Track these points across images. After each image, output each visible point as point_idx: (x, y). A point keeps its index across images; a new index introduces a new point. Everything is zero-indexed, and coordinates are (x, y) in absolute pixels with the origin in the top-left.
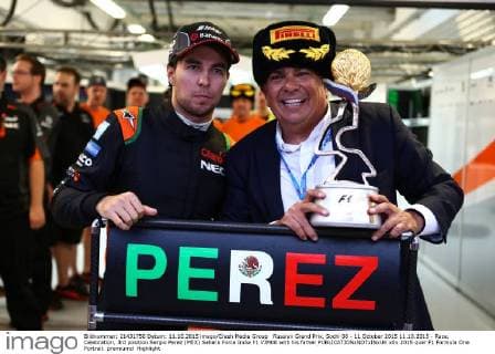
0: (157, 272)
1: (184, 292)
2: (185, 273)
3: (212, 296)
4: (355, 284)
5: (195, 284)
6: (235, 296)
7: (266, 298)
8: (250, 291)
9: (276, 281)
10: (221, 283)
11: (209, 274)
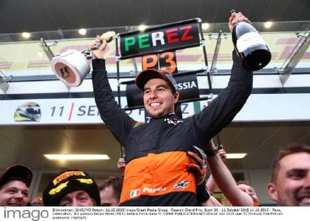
0: (133, 43)
1: (141, 46)
2: (141, 41)
3: (148, 46)
4: (184, 35)
5: (144, 43)
6: (155, 44)
7: (163, 43)
8: (158, 42)
9: (165, 38)
10: (150, 42)
11: (147, 40)
